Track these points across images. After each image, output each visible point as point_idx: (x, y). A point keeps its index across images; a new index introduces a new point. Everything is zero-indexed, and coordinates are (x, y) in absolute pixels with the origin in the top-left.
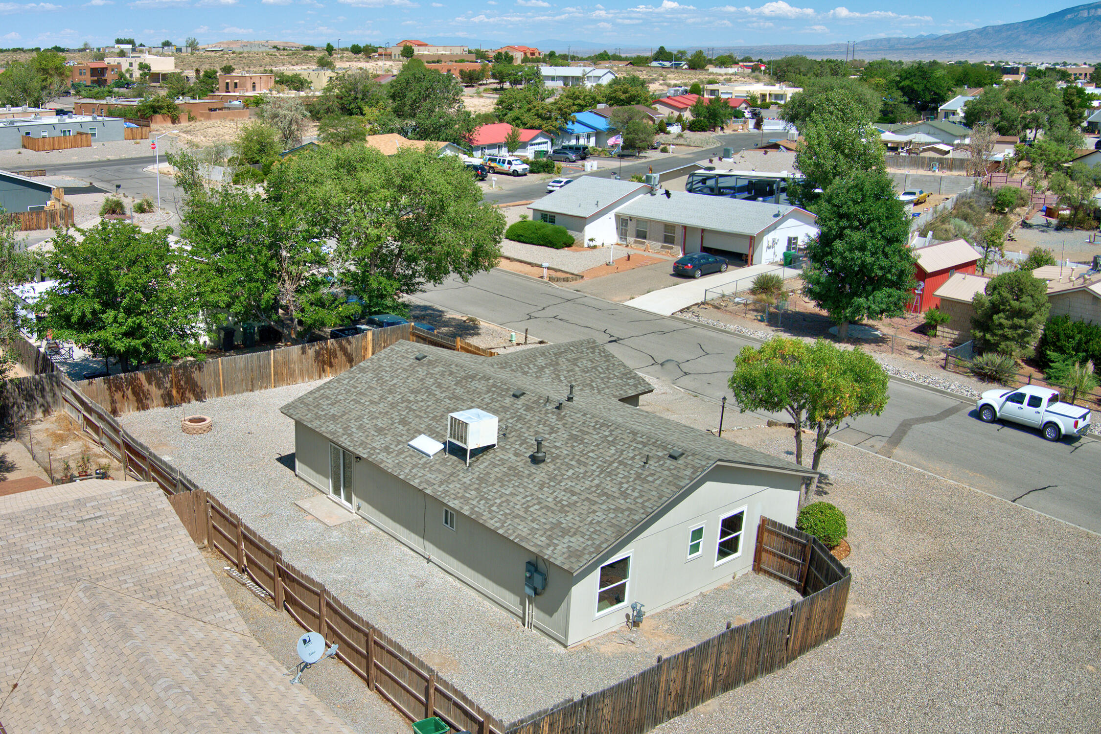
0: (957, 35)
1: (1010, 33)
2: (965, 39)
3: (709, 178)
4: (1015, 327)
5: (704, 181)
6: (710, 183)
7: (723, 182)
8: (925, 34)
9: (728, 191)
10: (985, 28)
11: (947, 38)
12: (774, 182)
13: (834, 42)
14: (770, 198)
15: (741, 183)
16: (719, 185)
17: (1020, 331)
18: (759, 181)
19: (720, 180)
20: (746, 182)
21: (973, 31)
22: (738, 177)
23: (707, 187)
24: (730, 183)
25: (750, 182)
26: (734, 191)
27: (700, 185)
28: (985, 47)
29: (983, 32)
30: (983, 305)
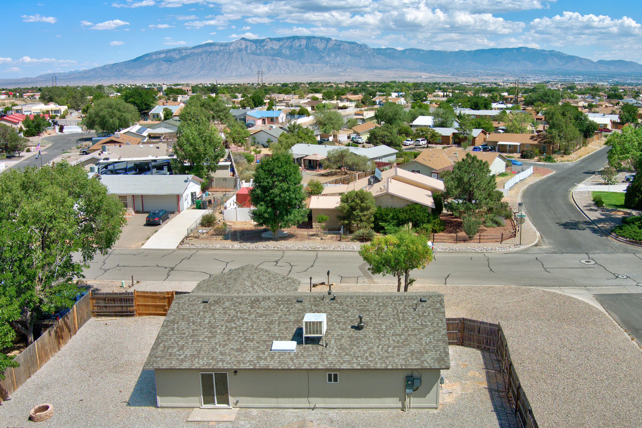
0: (90, 71)
1: (118, 68)
2: (95, 72)
3: (109, 164)
4: (365, 215)
5: (106, 167)
6: (110, 167)
7: (118, 166)
8: (73, 70)
9: (121, 171)
10: (105, 66)
11: (85, 72)
12: (149, 163)
13: (24, 77)
14: (148, 172)
15: (129, 166)
16: (116, 168)
17: (367, 217)
18: (140, 163)
19: (116, 165)
20: (133, 165)
21: (99, 68)
22: (127, 162)
23: (109, 170)
24: (123, 166)
25: (135, 165)
26: (126, 171)
27: (104, 169)
28: (106, 76)
29: (104, 68)
30: (345, 209)
